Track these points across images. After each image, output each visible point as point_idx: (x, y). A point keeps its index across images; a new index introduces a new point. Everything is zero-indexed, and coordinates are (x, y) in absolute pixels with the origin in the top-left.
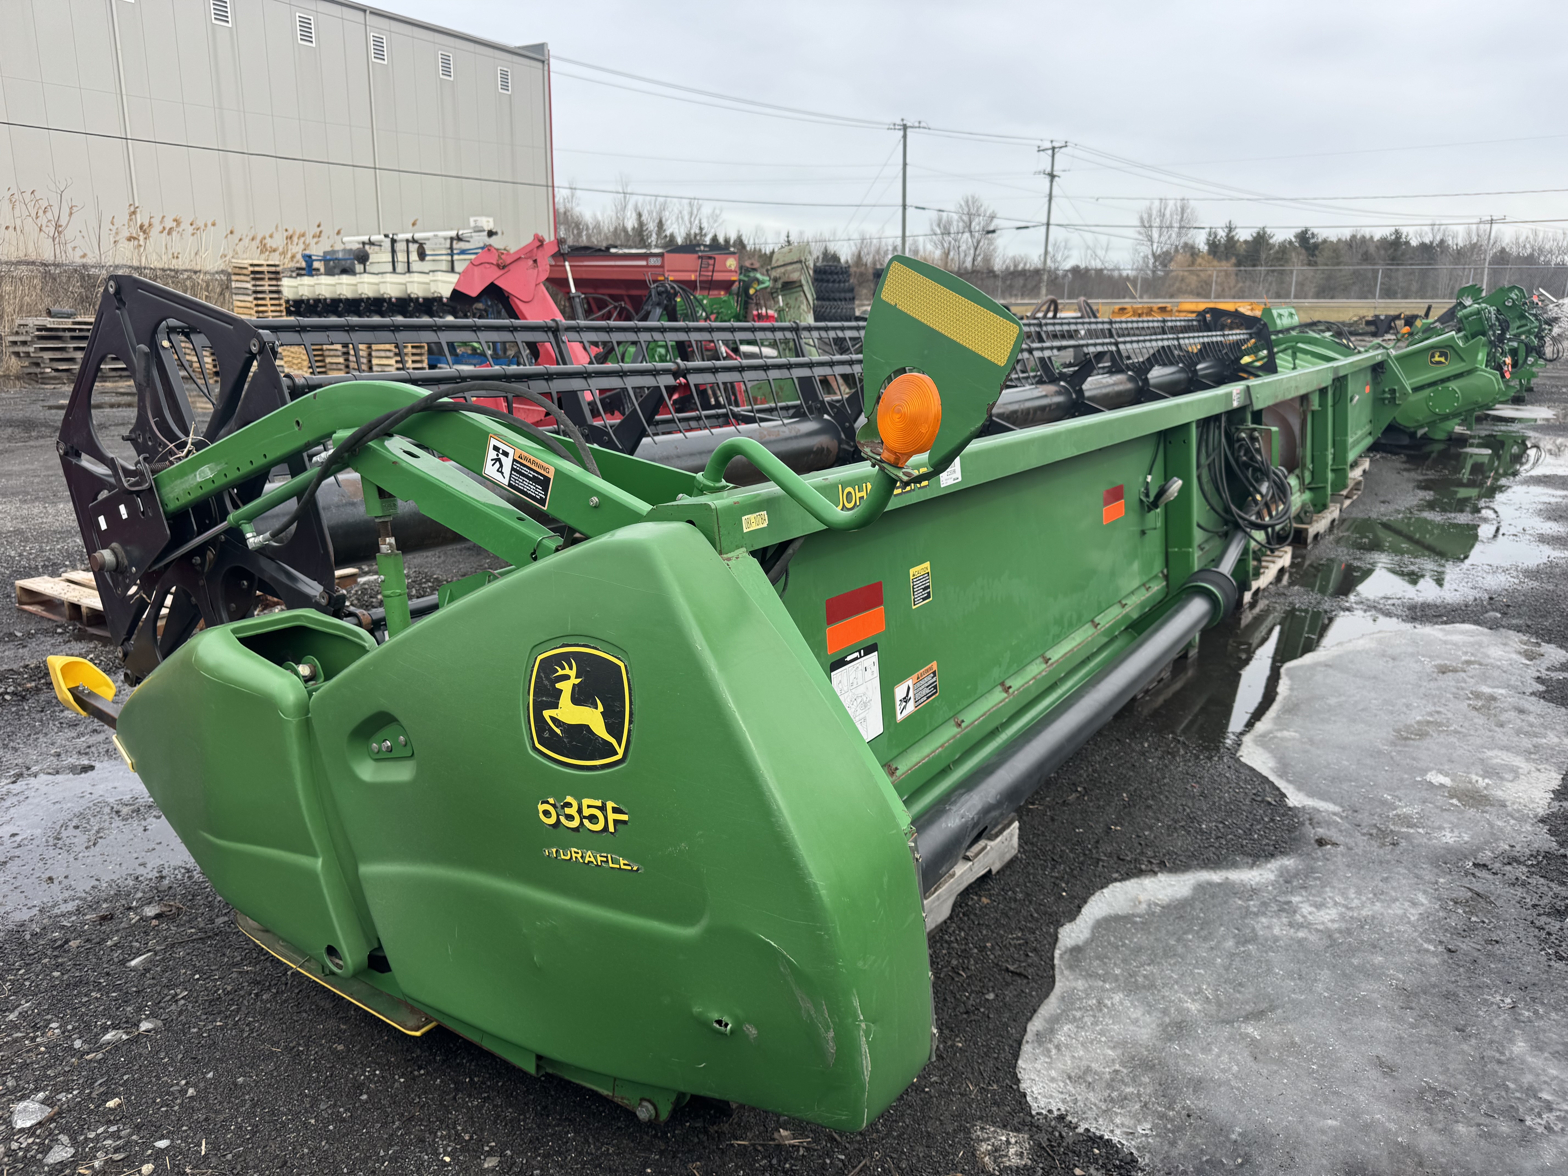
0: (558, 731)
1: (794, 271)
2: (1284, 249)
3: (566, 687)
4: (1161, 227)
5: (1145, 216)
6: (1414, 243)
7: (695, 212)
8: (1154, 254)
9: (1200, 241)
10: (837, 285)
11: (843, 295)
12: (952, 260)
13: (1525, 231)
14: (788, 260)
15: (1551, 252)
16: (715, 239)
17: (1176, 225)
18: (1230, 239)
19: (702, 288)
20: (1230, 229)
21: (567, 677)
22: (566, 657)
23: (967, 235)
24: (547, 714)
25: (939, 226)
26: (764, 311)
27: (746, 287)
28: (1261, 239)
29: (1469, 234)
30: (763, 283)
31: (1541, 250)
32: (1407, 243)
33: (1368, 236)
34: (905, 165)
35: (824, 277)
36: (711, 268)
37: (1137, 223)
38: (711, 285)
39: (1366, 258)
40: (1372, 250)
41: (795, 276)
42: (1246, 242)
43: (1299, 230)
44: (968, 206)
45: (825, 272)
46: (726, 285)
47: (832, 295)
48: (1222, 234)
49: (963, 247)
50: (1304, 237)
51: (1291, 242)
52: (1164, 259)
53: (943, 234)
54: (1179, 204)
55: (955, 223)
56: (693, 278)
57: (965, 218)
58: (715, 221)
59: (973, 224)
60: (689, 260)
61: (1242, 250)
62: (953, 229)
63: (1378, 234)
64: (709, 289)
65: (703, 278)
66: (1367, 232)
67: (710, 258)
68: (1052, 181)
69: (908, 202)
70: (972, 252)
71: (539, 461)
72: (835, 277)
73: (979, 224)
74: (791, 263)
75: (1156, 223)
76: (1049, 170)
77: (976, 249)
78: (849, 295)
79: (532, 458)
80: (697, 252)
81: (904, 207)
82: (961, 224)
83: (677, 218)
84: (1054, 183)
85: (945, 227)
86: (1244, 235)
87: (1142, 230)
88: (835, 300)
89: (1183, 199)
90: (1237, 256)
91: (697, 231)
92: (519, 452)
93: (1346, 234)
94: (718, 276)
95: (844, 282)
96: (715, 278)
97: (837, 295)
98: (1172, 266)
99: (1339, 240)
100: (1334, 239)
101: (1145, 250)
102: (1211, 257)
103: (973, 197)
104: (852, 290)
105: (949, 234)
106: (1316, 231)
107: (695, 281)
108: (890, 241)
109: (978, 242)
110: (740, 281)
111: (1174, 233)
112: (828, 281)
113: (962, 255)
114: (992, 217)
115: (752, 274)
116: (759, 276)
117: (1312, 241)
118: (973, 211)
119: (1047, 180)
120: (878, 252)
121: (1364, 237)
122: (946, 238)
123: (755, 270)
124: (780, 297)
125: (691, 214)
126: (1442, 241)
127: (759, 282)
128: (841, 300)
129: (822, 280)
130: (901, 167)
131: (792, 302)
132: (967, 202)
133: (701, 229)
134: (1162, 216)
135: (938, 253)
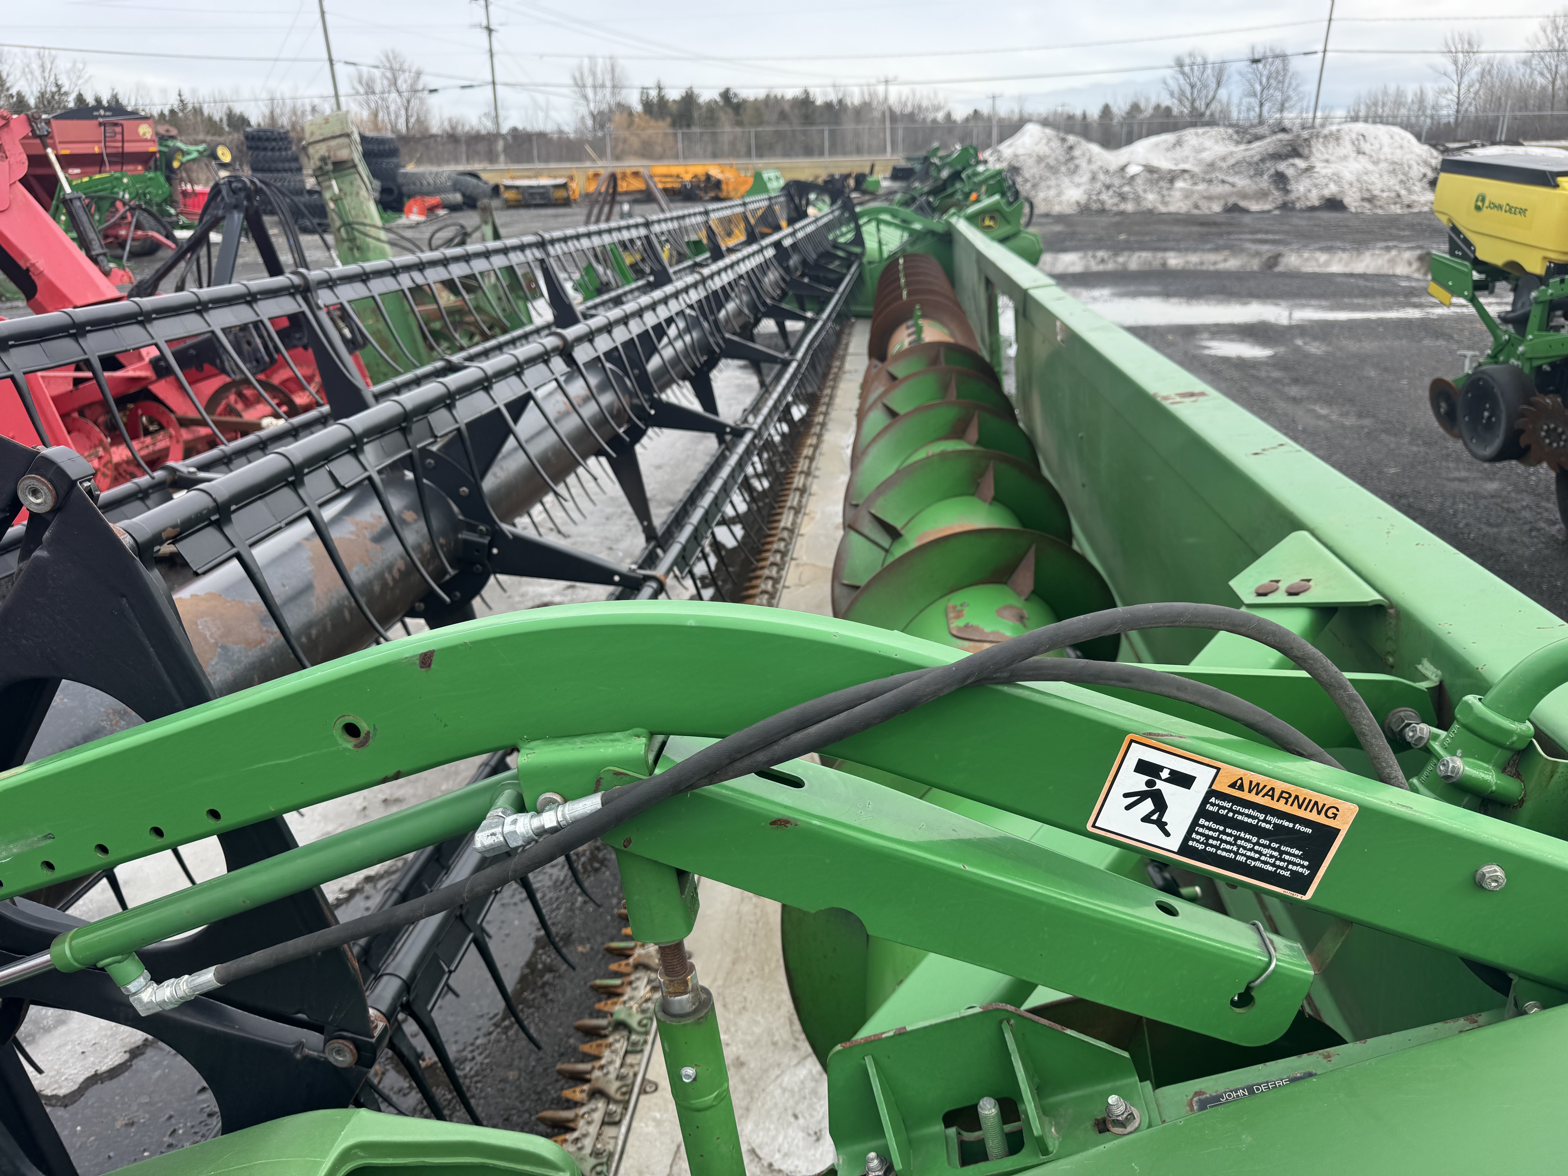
1: (340, 147)
2: (711, 107)
4: (594, 87)
5: (578, 75)
6: (819, 102)
7: (48, 66)
8: (592, 114)
9: (635, 102)
10: (277, 154)
11: (287, 165)
12: (383, 121)
13: (906, 90)
14: (328, 134)
15: (927, 109)
16: (80, 99)
17: (608, 84)
18: (662, 100)
19: (111, 163)
20: (660, 88)
23: (394, 95)
25: (360, 82)
26: (189, 187)
27: (168, 158)
28: (689, 99)
29: (863, 94)
30: (188, 153)
31: (920, 107)
32: (813, 103)
33: (779, 96)
34: (323, 13)
35: (260, 144)
36: (119, 137)
37: (570, 81)
38: (122, 159)
39: (783, 116)
40: (787, 108)
41: (343, 154)
42: (674, 101)
43: (722, 90)
44: (389, 61)
45: (260, 139)
46: (144, 159)
47: (274, 166)
48: (653, 94)
49: (393, 108)
50: (726, 95)
51: (716, 102)
52: (601, 119)
53: (367, 93)
54: (608, 62)
55: (378, 81)
56: (97, 150)
57: (389, 74)
58: (79, 77)
59: (399, 82)
60: (86, 128)
61: (674, 108)
62: (378, 89)
63: (791, 93)
64: (122, 164)
65: (109, 151)
66: (779, 93)
67: (116, 125)
68: (490, 36)
69: (335, 56)
70: (403, 112)
71: (1303, 793)
72: (274, 144)
73: (406, 81)
74: (333, 138)
75: (589, 81)
76: (485, 23)
77: (407, 110)
78: (294, 165)
79: (1280, 786)
80: (96, 117)
81: (331, 60)
82: (386, 82)
83: (23, 73)
84: (493, 39)
85: (367, 85)
86: (674, 94)
87: (576, 89)
88: (278, 171)
89: (611, 58)
90: (671, 115)
91: (54, 89)
92: (1230, 773)
93: (761, 94)
94: (130, 148)
95: (286, 149)
96: (126, 150)
97: (280, 166)
98: (610, 126)
99: (756, 100)
100: (752, 98)
101: (583, 110)
102: (648, 117)
103: (393, 52)
104: (296, 159)
105: (373, 93)
106: (737, 91)
107: (101, 155)
108: (307, 102)
109: (408, 102)
110: (160, 152)
111: (608, 92)
112: (265, 149)
113: (393, 117)
114: (419, 74)
115: (171, 143)
116: (180, 144)
117: (735, 101)
118: (396, 66)
119: (485, 34)
120: (294, 112)
121: (776, 97)
122: (372, 97)
123: (173, 138)
124: (334, 183)
125: (43, 67)
126: (840, 102)
127: (184, 153)
128: (285, 171)
129: (257, 148)
130: (318, 15)
131: (346, 187)
132: (387, 57)
133: (59, 87)
134: (594, 74)
135: (365, 114)
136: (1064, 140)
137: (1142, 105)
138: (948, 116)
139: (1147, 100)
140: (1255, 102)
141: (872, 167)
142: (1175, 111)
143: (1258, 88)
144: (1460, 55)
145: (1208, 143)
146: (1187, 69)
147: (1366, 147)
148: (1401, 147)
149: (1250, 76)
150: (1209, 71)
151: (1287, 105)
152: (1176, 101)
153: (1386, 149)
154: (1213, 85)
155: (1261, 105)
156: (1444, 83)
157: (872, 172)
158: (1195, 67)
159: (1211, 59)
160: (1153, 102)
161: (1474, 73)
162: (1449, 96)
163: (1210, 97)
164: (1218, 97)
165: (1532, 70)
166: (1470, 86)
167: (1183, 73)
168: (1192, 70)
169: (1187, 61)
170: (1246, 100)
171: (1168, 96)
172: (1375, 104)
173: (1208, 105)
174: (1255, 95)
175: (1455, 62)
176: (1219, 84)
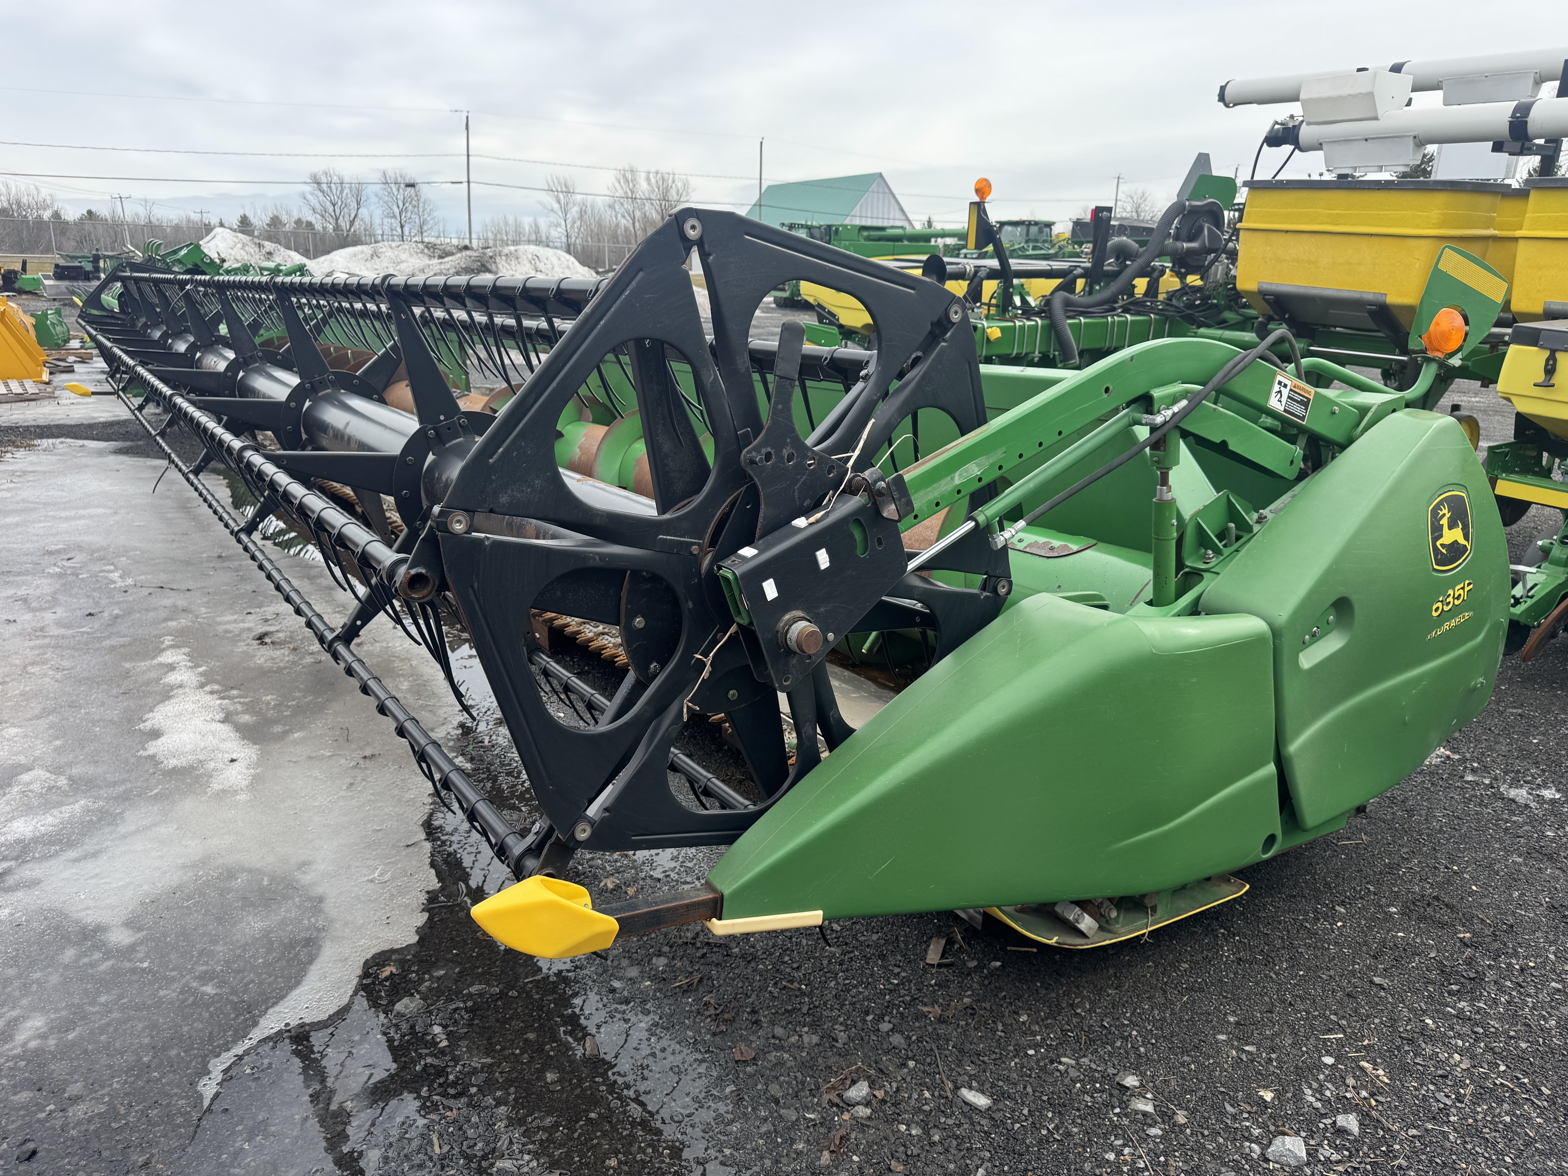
0: (1444, 551)
3: (1444, 522)
21: (1444, 515)
22: (1441, 503)
24: (1438, 544)
92: (1294, 382)
136: (260, 246)
137: (284, 218)
138: (56, 215)
139: (288, 214)
140: (396, 224)
141: (24, 263)
142: (318, 227)
143: (397, 211)
144: (561, 195)
145: (404, 256)
146: (324, 187)
147: (541, 266)
148: (568, 267)
149: (386, 199)
150: (347, 191)
151: (425, 228)
152: (319, 217)
153: (557, 269)
154: (354, 205)
155: (402, 227)
156: (553, 218)
157: (24, 269)
158: (333, 186)
159: (346, 180)
160: (295, 215)
161: (574, 211)
162: (559, 230)
163: (353, 216)
164: (360, 215)
165: (617, 214)
166: (574, 222)
167: (323, 192)
168: (330, 187)
169: (324, 179)
170: (386, 221)
171: (311, 212)
172: (500, 232)
173: (352, 223)
174: (394, 217)
175: (559, 201)
176: (358, 203)
